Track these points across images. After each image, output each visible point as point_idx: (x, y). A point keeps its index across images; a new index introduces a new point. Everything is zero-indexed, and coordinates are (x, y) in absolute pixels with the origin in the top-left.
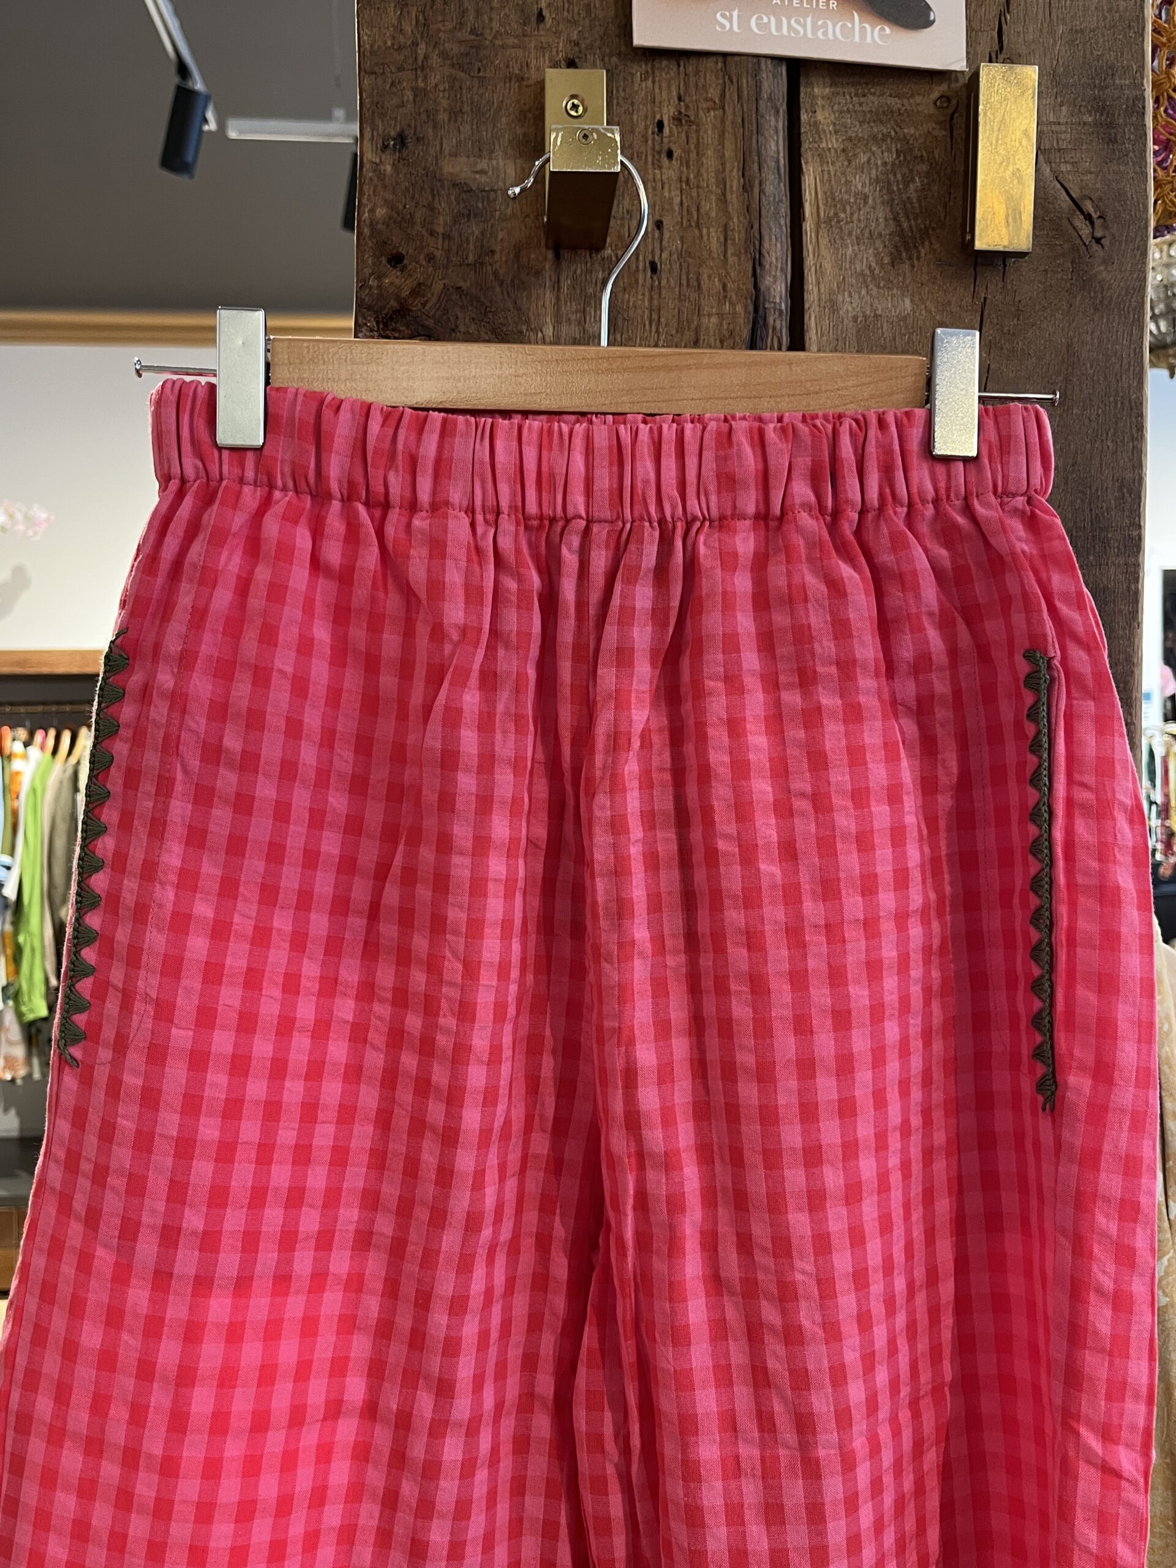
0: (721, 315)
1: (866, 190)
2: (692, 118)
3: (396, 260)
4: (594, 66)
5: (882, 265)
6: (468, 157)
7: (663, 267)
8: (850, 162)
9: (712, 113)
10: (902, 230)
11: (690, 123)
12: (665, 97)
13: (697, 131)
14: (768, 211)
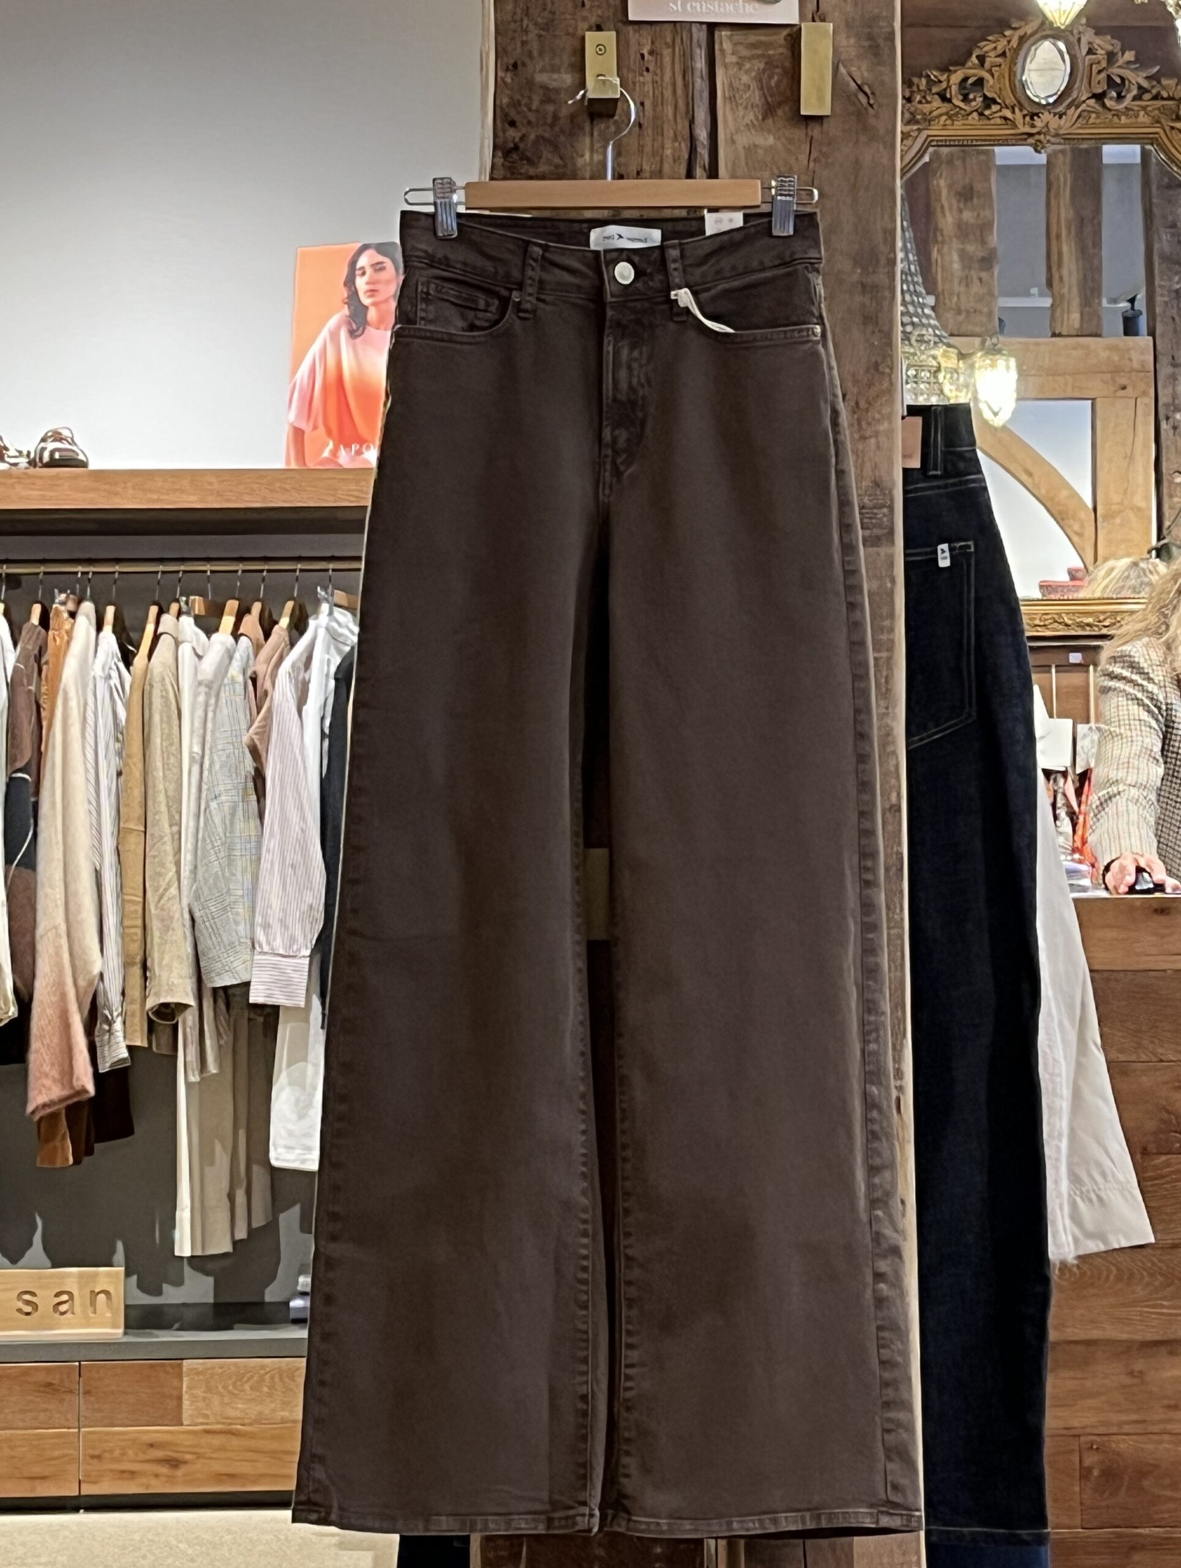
0: (673, 148)
1: (749, 82)
2: (659, 51)
3: (512, 124)
4: (609, 30)
5: (757, 119)
6: (546, 72)
7: (645, 125)
8: (740, 69)
9: (670, 50)
10: (768, 103)
11: (657, 54)
12: (645, 41)
13: (661, 58)
14: (697, 94)
